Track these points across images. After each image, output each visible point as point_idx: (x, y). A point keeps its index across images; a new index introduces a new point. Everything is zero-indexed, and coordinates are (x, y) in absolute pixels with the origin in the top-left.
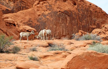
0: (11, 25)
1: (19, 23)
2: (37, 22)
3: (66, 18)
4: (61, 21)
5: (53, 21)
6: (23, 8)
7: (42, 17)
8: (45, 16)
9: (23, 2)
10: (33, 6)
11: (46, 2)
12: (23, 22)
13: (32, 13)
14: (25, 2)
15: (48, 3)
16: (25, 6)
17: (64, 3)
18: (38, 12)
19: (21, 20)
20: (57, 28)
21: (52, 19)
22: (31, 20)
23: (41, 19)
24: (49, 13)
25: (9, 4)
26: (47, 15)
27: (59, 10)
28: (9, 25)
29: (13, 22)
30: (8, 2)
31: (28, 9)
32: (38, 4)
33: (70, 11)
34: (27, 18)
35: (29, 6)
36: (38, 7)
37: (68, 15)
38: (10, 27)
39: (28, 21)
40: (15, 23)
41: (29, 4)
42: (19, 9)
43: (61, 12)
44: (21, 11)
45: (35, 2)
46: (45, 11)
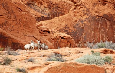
0: (45, 33)
1: (53, 30)
2: (74, 28)
3: (106, 23)
4: (101, 27)
5: (91, 26)
6: (59, 14)
7: (79, 22)
8: (82, 21)
9: (59, 8)
10: (70, 11)
11: (84, 6)
12: (59, 28)
13: (68, 19)
14: (61, 8)
15: (86, 8)
16: (60, 12)
17: (104, 6)
18: (75, 17)
19: (57, 27)
20: (96, 34)
21: (89, 24)
22: (67, 26)
23: (78, 25)
24: (86, 19)
25: (44, 11)
26: (85, 20)
27: (97, 14)
28: (43, 32)
29: (47, 29)
30: (43, 9)
31: (65, 14)
32: (75, 9)
33: (110, 15)
34: (63, 24)
35: (65, 12)
36: (74, 12)
37: (108, 20)
38: (44, 34)
39: (64, 27)
40: (49, 30)
41: (65, 10)
42: (55, 15)
43: (100, 16)
44: (56, 18)
45: (71, 7)
46: (82, 16)
